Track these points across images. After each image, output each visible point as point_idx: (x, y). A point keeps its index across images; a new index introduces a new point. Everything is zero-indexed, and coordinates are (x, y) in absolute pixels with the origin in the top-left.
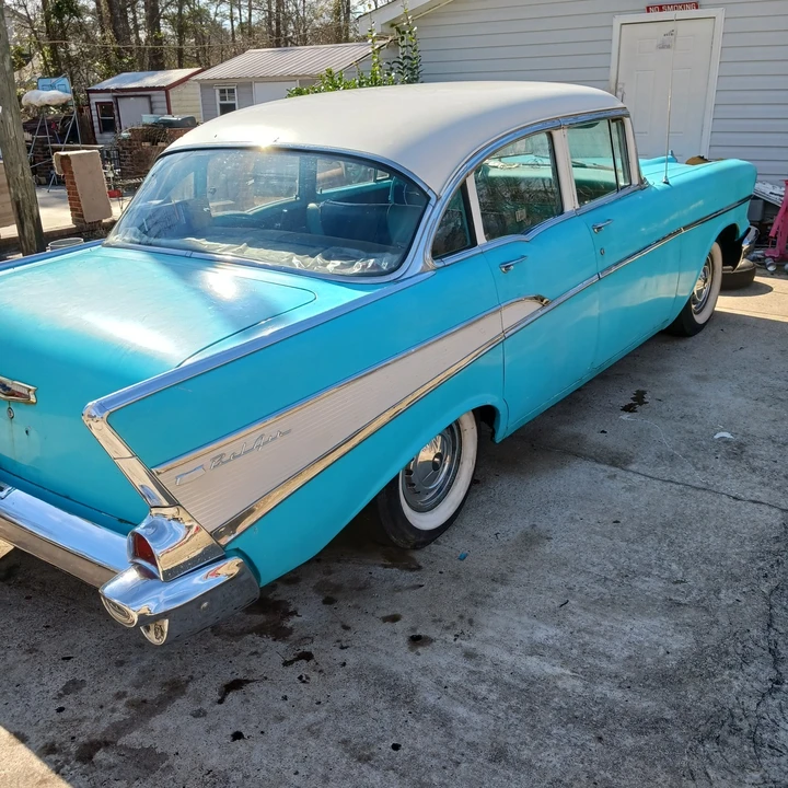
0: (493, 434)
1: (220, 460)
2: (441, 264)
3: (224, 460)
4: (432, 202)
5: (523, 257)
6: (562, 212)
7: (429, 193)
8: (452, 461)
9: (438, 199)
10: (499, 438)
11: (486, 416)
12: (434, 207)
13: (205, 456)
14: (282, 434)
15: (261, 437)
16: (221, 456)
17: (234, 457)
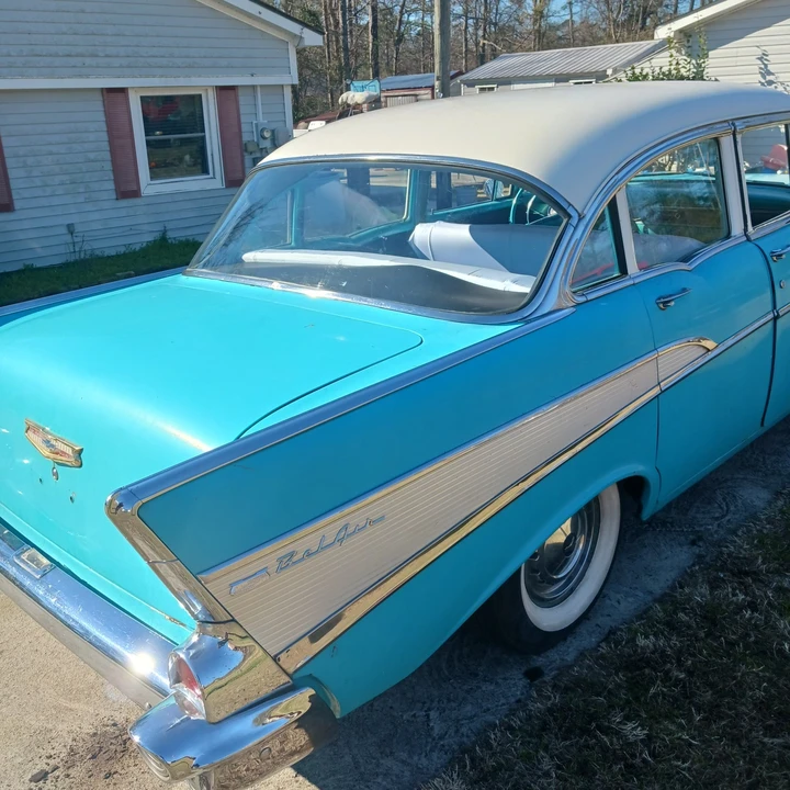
0: (640, 509)
1: (287, 561)
2: (583, 299)
3: (295, 559)
4: (574, 221)
5: (684, 290)
6: (728, 236)
7: (570, 210)
8: (587, 542)
9: (581, 218)
10: (646, 514)
11: (632, 489)
12: (575, 228)
13: (269, 555)
14: (372, 523)
15: (346, 527)
16: (292, 555)
17: (309, 555)
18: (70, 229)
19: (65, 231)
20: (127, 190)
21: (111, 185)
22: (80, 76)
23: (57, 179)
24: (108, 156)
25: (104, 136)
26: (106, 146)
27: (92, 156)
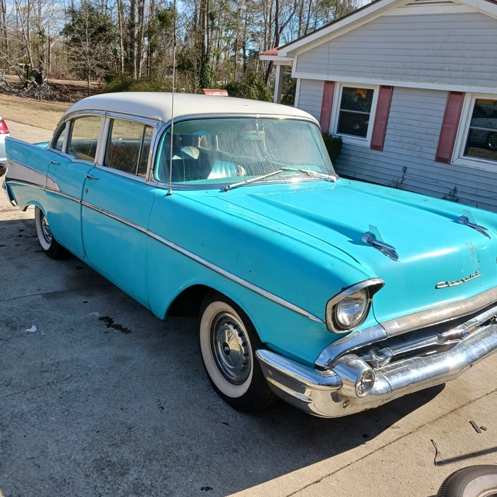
18: (405, 169)
19: (401, 169)
20: (443, 157)
21: (435, 151)
22: (430, 81)
23: (407, 140)
24: (438, 133)
25: (441, 120)
26: (440, 127)
27: (430, 131)
